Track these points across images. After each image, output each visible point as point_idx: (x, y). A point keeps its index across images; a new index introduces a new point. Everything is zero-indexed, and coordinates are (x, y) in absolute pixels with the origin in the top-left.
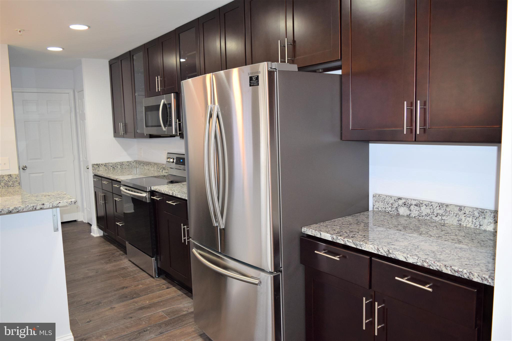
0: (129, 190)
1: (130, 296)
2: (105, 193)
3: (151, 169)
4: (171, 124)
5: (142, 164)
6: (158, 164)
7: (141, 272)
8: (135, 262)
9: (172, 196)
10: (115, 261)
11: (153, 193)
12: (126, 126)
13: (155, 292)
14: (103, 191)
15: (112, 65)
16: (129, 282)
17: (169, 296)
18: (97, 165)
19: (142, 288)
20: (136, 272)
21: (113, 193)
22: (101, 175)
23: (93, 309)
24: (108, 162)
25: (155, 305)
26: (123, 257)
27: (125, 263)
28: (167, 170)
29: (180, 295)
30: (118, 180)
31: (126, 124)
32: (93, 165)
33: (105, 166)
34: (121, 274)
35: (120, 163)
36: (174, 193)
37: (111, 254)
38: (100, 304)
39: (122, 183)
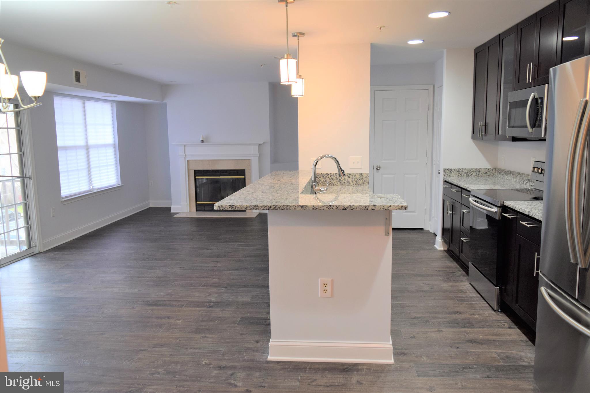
0: (478, 202)
1: (462, 324)
2: (454, 203)
3: (513, 180)
4: (541, 124)
5: (502, 173)
6: (523, 174)
7: (481, 300)
8: (476, 288)
9: (528, 216)
10: (454, 280)
11: (505, 209)
12: (486, 126)
13: (493, 328)
14: (451, 201)
15: (477, 54)
16: (464, 308)
17: (509, 338)
18: (449, 170)
19: (478, 318)
20: (476, 299)
21: (461, 204)
22: (451, 182)
23: (419, 326)
24: (462, 168)
25: (489, 342)
26: (465, 278)
27: (464, 285)
28: (532, 182)
29: (524, 341)
30: (468, 189)
31: (486, 124)
32: (445, 170)
33: (458, 172)
34: (458, 296)
35: (476, 170)
36: (531, 212)
37: (451, 272)
38: (428, 323)
39: (471, 193)
